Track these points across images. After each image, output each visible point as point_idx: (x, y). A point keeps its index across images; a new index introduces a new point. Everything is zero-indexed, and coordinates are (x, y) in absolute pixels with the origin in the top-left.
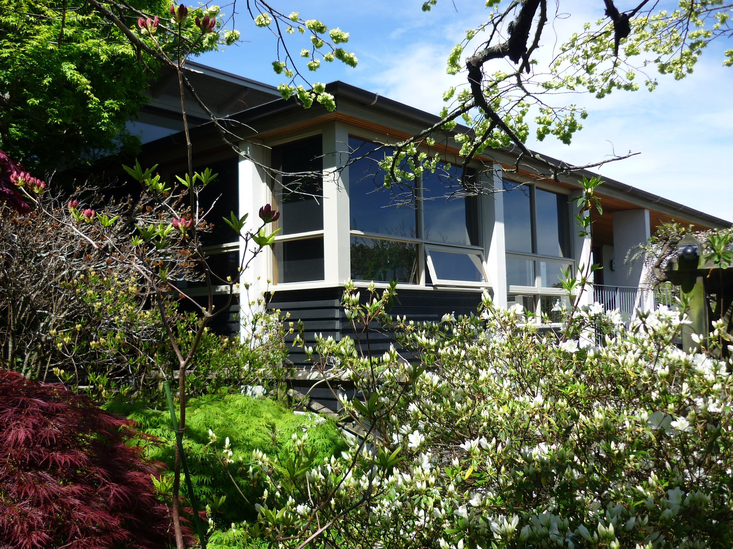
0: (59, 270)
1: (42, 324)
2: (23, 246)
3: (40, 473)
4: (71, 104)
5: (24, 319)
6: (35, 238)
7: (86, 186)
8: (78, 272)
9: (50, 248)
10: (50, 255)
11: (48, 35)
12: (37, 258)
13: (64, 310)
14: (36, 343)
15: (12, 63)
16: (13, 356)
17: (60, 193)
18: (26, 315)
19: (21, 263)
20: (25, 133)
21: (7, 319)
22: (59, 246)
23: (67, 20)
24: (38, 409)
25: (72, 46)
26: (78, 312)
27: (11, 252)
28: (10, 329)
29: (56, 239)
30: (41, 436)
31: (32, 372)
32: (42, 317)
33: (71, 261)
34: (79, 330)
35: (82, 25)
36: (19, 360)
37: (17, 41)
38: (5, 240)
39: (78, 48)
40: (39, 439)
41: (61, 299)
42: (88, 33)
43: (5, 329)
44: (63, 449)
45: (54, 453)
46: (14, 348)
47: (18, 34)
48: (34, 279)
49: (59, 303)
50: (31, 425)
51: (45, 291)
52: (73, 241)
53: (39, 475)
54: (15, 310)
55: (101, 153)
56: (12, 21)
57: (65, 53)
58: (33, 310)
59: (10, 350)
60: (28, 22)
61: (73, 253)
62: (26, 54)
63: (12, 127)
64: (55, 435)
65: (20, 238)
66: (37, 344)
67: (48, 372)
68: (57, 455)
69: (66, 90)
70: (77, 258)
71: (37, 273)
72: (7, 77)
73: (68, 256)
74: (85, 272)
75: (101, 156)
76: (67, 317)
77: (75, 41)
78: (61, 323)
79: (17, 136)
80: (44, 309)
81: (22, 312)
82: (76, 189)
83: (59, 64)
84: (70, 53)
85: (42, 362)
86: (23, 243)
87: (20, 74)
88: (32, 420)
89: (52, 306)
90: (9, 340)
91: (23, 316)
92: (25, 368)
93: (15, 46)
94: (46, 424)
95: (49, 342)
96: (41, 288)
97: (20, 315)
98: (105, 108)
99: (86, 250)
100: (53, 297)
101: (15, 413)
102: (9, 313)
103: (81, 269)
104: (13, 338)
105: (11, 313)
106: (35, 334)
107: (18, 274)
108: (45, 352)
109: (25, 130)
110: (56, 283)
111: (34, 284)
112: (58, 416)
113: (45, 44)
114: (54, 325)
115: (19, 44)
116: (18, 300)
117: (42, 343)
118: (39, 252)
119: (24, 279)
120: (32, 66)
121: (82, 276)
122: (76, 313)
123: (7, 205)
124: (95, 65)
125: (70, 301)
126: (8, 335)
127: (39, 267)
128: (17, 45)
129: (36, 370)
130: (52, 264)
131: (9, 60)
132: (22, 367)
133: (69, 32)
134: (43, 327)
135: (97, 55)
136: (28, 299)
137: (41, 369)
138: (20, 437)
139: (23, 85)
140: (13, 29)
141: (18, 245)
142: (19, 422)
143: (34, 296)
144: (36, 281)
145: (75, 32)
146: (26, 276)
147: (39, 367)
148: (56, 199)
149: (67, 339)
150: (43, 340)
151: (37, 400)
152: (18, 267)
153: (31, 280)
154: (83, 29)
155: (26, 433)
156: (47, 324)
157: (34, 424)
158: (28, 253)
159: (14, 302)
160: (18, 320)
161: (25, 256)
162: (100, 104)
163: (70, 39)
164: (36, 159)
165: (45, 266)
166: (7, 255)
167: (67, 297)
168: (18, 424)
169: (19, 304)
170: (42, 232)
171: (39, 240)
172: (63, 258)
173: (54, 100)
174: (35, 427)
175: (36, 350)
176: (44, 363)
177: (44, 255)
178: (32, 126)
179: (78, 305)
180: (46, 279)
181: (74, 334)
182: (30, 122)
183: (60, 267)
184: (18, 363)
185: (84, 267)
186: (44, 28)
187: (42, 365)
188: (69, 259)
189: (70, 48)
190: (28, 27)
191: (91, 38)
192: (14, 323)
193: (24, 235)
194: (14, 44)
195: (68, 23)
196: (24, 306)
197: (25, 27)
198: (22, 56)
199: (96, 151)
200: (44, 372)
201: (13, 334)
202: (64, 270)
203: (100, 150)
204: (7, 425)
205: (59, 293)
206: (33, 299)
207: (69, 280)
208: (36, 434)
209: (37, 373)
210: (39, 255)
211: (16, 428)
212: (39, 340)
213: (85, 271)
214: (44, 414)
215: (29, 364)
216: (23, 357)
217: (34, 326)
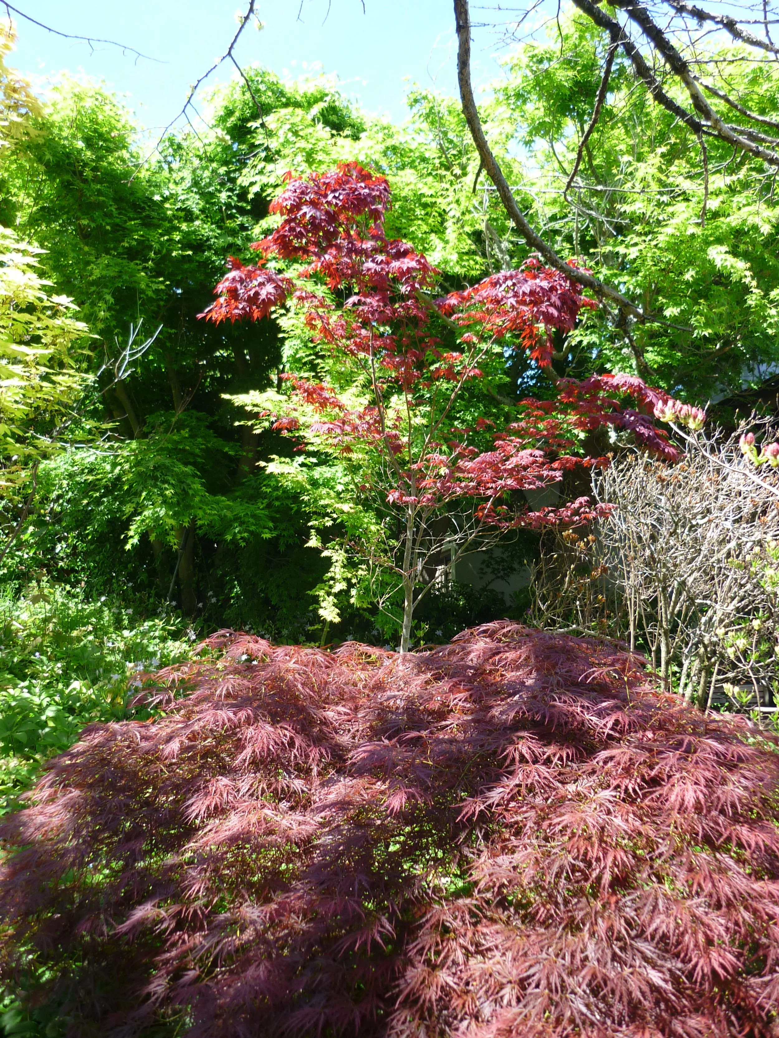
0: (723, 541)
1: (703, 620)
2: (673, 510)
3: (718, 855)
4: (723, 305)
5: (680, 612)
6: (688, 499)
7: (754, 418)
8: (749, 544)
9: (709, 511)
10: (710, 521)
11: (686, 215)
12: (692, 526)
13: (733, 599)
14: (696, 645)
15: (643, 264)
16: (668, 664)
17: (717, 433)
18: (682, 607)
19: (671, 535)
20: (665, 356)
21: (657, 613)
22: (721, 509)
23: (711, 188)
24: (711, 757)
25: (719, 223)
26: (753, 601)
27: (658, 519)
28: (661, 626)
29: (717, 498)
30: (719, 798)
31: (694, 687)
32: (703, 609)
33: (738, 528)
34: (756, 628)
35: (732, 190)
36: (676, 669)
37: (646, 234)
38: (649, 505)
39: (729, 225)
40: (715, 803)
41: (727, 583)
42: (740, 200)
43: (656, 626)
44: (752, 824)
45: (738, 827)
46: (668, 652)
47: (648, 223)
48: (689, 557)
49: (725, 589)
50: (703, 781)
51: (704, 571)
52: (740, 499)
53: (717, 860)
54: (668, 599)
55: (770, 370)
56: (639, 208)
57: (711, 235)
58: (691, 600)
59: (663, 655)
60: (659, 204)
61: (741, 517)
62: (659, 249)
63: (647, 351)
64: (740, 800)
65: (669, 500)
66: (697, 647)
67: (715, 688)
68: (744, 831)
69: (714, 287)
70: (747, 523)
71: (692, 547)
72: (638, 285)
73: (735, 521)
74: (760, 543)
75: (771, 373)
76: (738, 610)
77: (724, 215)
78: (728, 617)
79: (656, 362)
80: (705, 597)
81: (676, 603)
82: (738, 425)
83: (704, 251)
84: (718, 233)
85: (706, 673)
86: (673, 507)
87: (654, 276)
88: (703, 774)
89: (716, 594)
90: (660, 641)
91: (677, 609)
92: (683, 681)
93: (645, 241)
94: (724, 781)
95: (715, 644)
96: (700, 569)
97: (674, 607)
98: (771, 302)
99: (759, 510)
100: (716, 580)
101: (678, 759)
102: (660, 604)
103: (753, 538)
104: (666, 639)
105: (661, 604)
106: (694, 633)
107: (669, 550)
108: (709, 659)
109: (665, 352)
110: (719, 561)
111: (690, 563)
112: (741, 768)
113: (683, 229)
114: (721, 621)
115: (650, 237)
116: (670, 586)
117: (705, 647)
118: (694, 518)
119: (676, 557)
120: (668, 263)
121: (757, 549)
122: (750, 603)
123: (649, 457)
124: (753, 243)
125: (741, 586)
126: (660, 635)
127: (696, 540)
128: (647, 239)
129: (699, 683)
130: (713, 534)
131: (639, 261)
132: (679, 679)
133: (714, 204)
134: (705, 624)
135: (755, 228)
136: (683, 584)
137: (705, 682)
138: (686, 799)
139: (658, 291)
140: (641, 219)
141: (667, 510)
142: (685, 774)
143: (691, 579)
144: (693, 559)
145: (723, 203)
146: (680, 554)
147: (702, 680)
148: (713, 441)
149: (742, 643)
150: (706, 642)
151: (709, 741)
152: (668, 540)
153: (686, 558)
154: (734, 196)
155: (695, 792)
156: (711, 619)
157: (706, 780)
158: (680, 520)
159: (664, 589)
160: (672, 613)
161: (677, 525)
162: (764, 297)
163: (716, 215)
164: (681, 390)
165: (704, 538)
166: (652, 524)
167: (736, 579)
168: (684, 778)
169: (672, 592)
170: (697, 490)
171: (693, 502)
172: (728, 525)
173: (699, 304)
174: (709, 784)
175: (697, 655)
176: (709, 674)
177: (701, 522)
178: (673, 346)
179: (753, 591)
180: (705, 556)
181: (749, 633)
182: (670, 340)
183: (724, 539)
184: (674, 674)
185: (758, 535)
186: (680, 207)
187: (706, 677)
188: (737, 525)
189: (717, 227)
190: (660, 211)
191: (744, 206)
192: (666, 617)
193: (673, 496)
194: (643, 238)
195: (712, 193)
196: (679, 593)
197: (655, 213)
198: (654, 253)
199: (763, 367)
200: (710, 687)
201: (665, 633)
202: (729, 542)
203: (769, 365)
204: (669, 777)
205: (724, 574)
206: (689, 584)
207: (738, 556)
208: (711, 794)
209: (700, 688)
210: (694, 522)
211: (681, 783)
212: (701, 641)
213: (759, 541)
214: (720, 764)
215: (688, 676)
216: (680, 665)
217: (693, 622)
